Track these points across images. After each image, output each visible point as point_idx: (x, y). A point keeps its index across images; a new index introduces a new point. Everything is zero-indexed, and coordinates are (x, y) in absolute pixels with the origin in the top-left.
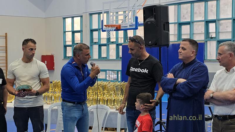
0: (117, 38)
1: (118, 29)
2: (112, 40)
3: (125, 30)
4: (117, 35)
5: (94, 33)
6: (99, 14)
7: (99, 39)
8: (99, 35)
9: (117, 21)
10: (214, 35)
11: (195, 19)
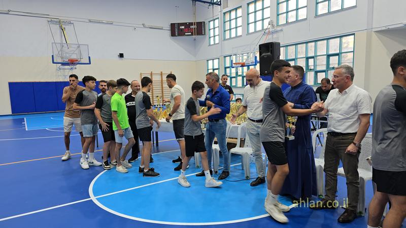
0: (243, 72)
1: (243, 65)
2: (239, 74)
3: (248, 66)
4: (243, 70)
5: (227, 69)
6: (230, 56)
7: (231, 73)
8: (231, 71)
9: (242, 60)
10: (312, 68)
11: (298, 57)
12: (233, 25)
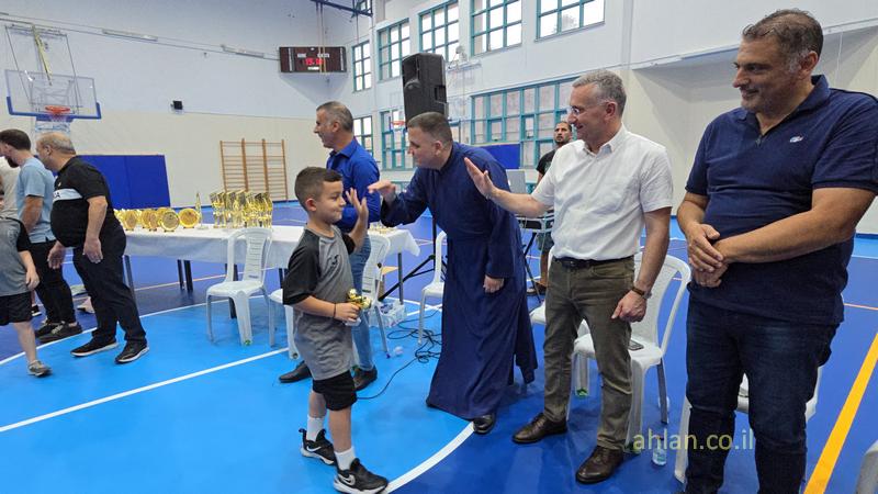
5: (387, 136)
11: (509, 114)
12: (395, 55)
